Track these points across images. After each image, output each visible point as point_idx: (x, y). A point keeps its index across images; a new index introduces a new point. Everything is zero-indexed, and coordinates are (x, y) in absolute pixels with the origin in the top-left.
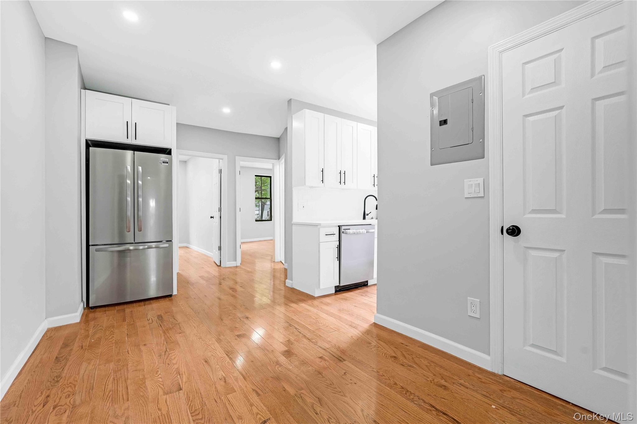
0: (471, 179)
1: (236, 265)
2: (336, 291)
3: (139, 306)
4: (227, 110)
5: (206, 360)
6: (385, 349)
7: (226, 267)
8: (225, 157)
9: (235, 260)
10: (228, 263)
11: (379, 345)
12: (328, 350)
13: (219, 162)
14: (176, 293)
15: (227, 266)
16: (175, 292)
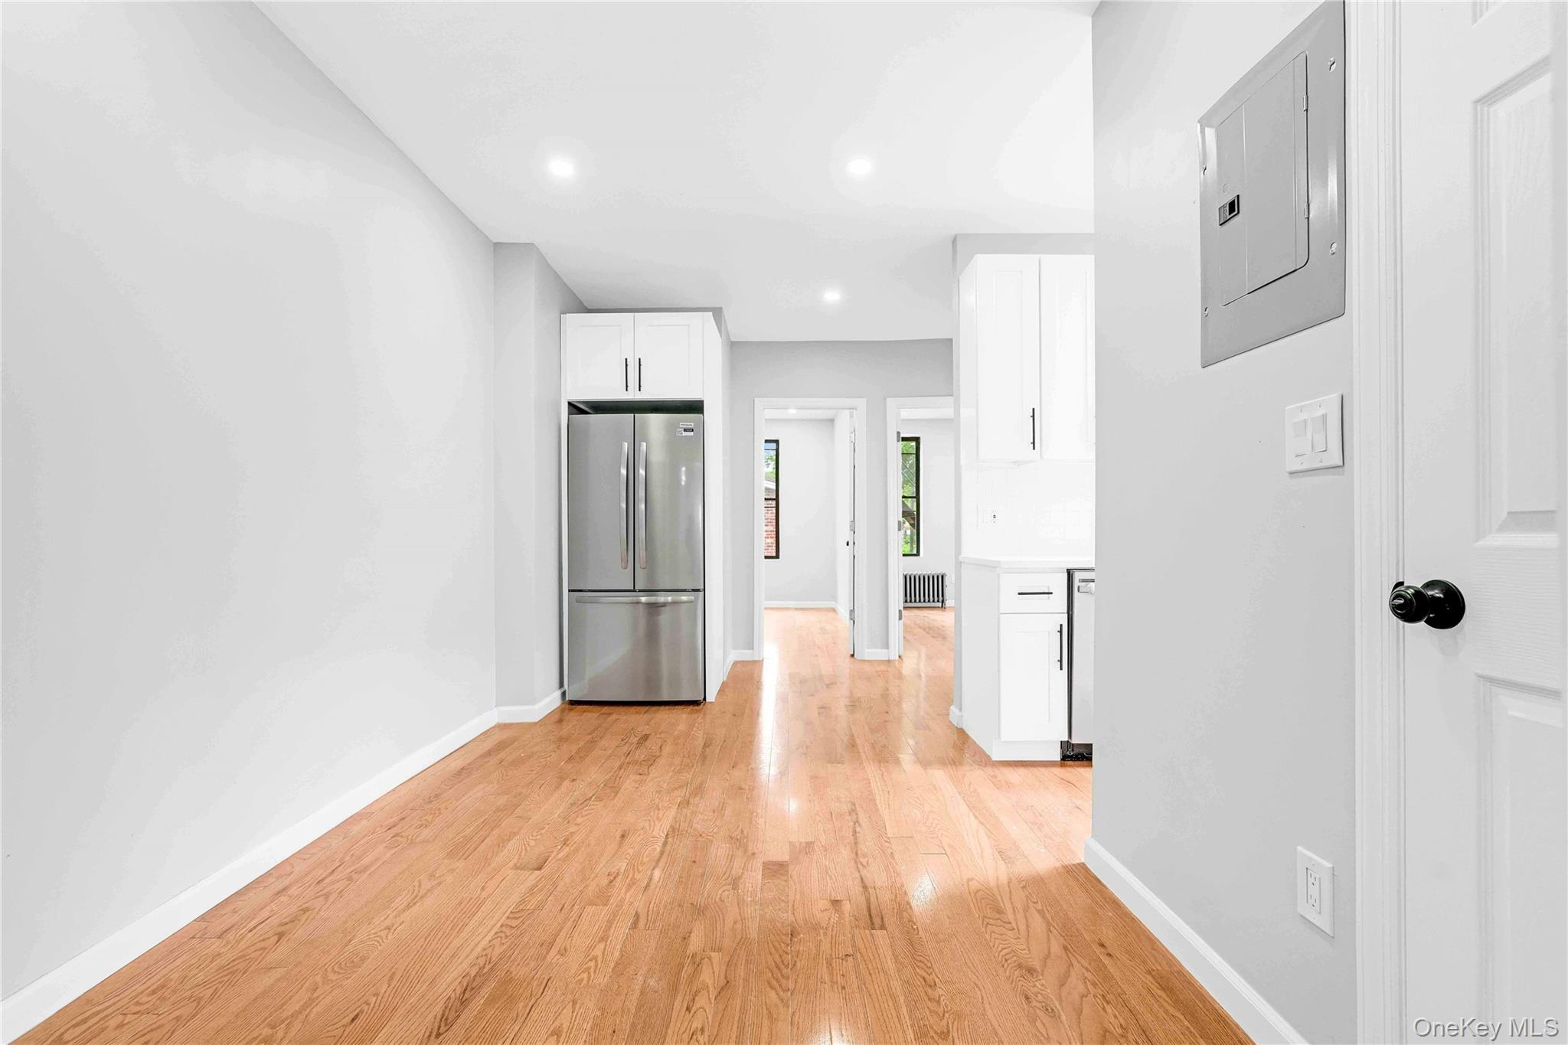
0: (1302, 404)
1: (887, 659)
2: (1064, 758)
3: (637, 713)
4: (832, 296)
5: (626, 836)
6: (1028, 941)
7: (865, 661)
8: (861, 403)
9: (886, 646)
10: (870, 650)
11: (1023, 928)
12: (871, 891)
13: (851, 416)
14: (713, 700)
15: (866, 658)
16: (711, 697)
